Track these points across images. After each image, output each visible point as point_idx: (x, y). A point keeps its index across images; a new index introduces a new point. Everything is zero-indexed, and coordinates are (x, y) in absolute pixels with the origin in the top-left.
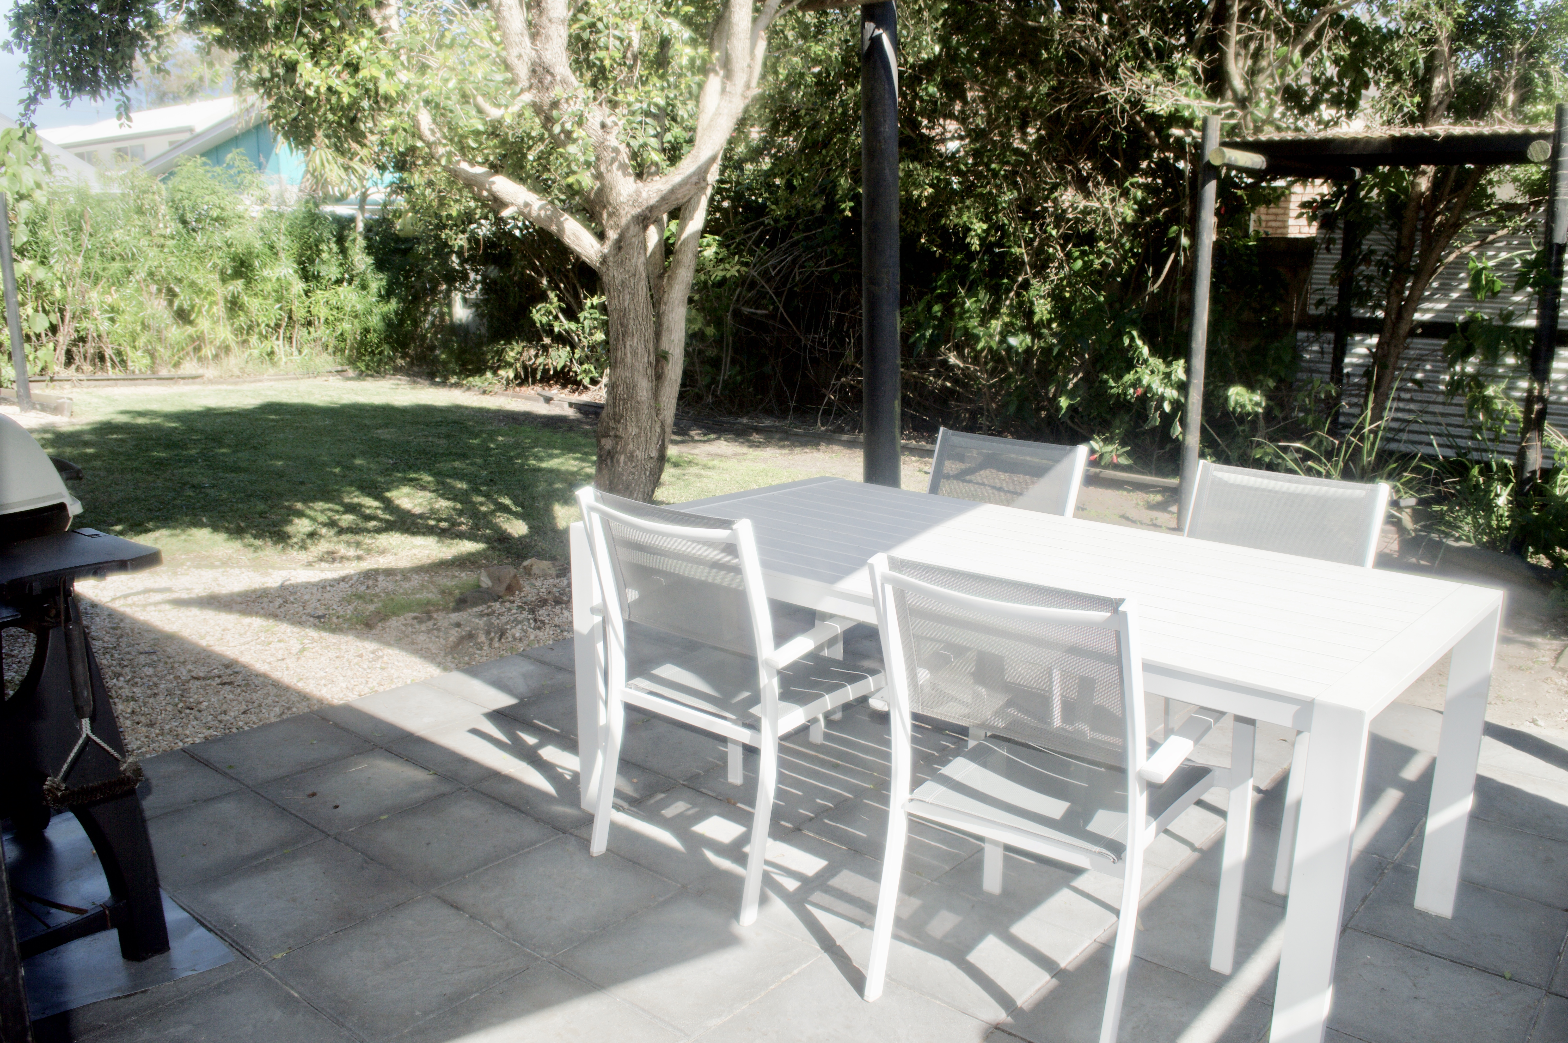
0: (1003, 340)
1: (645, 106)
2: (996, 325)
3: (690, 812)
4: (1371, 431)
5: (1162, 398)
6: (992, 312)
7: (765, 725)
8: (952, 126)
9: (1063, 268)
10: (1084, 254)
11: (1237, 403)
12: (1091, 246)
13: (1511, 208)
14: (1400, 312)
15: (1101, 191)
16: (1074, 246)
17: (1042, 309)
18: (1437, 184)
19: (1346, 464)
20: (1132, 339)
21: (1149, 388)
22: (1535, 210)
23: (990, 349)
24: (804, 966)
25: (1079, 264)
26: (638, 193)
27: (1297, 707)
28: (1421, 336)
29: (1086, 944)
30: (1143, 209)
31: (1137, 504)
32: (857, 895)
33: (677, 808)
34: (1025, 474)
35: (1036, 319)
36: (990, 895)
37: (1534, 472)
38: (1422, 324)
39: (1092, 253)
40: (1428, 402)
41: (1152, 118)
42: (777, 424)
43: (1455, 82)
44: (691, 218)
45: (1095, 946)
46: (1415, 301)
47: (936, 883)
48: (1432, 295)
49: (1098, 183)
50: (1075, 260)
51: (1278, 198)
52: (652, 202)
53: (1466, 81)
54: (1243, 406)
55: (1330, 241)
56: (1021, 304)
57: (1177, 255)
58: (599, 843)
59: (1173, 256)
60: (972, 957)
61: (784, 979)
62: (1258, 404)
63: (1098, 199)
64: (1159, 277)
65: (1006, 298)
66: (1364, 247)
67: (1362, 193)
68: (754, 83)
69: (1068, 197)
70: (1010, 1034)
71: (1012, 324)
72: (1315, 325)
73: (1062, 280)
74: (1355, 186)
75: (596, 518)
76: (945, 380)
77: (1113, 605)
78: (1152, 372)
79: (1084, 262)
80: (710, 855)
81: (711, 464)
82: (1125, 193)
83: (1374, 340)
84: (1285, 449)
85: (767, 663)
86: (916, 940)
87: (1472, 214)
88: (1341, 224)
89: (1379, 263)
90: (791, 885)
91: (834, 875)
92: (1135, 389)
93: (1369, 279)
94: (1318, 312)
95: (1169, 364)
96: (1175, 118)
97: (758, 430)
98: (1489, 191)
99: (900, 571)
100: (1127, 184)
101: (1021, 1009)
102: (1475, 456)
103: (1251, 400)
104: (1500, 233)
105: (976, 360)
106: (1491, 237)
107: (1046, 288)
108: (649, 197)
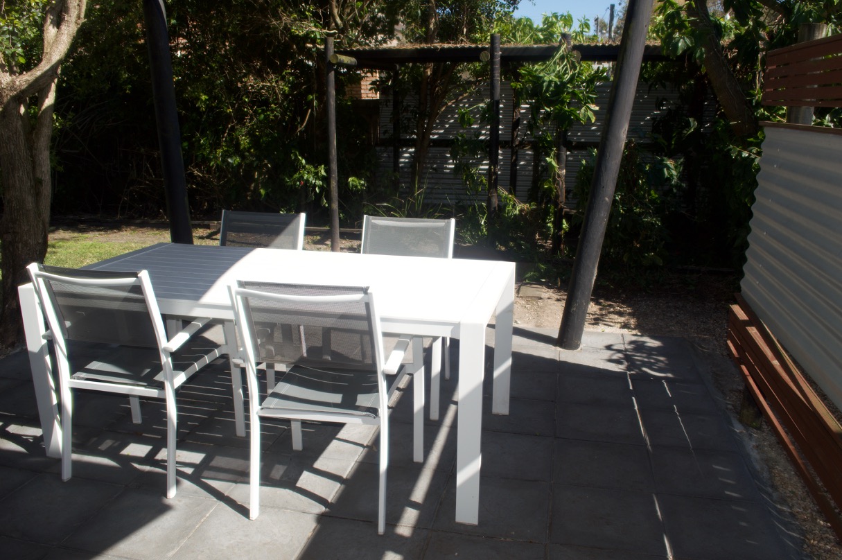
0: (224, 161)
1: (11, 28)
2: (219, 152)
3: (116, 444)
4: (418, 195)
5: (315, 186)
6: (216, 145)
7: (168, 385)
8: (183, 41)
9: (253, 119)
10: (263, 110)
11: (353, 185)
12: (267, 107)
13: (469, 83)
14: (424, 135)
15: (271, 77)
16: (258, 107)
17: (244, 141)
18: (434, 72)
19: (408, 212)
20: (296, 156)
21: (307, 180)
22: (479, 84)
23: (217, 165)
24: (211, 511)
25: (262, 116)
26: (13, 82)
27: (452, 327)
28: (434, 146)
29: (353, 464)
30: (293, 87)
31: (308, 242)
32: (227, 467)
33: (107, 444)
34: (245, 232)
35: (242, 147)
36: (297, 451)
37: (495, 208)
38: (434, 140)
39: (268, 110)
40: (439, 178)
41: (295, 38)
42: (92, 217)
43: (440, 21)
44: (47, 97)
45: (357, 464)
46: (429, 130)
47: (267, 452)
48: (437, 126)
49: (268, 73)
50: (260, 114)
51: (358, 79)
52: (23, 88)
53: (443, 21)
54: (356, 187)
55: (387, 101)
56: (232, 140)
57: (312, 110)
58: (67, 474)
59: (310, 110)
60: (299, 484)
61: (202, 520)
62: (363, 185)
63: (269, 81)
64: (304, 122)
65: (223, 137)
66: (405, 104)
67: (401, 77)
68: (82, 15)
69: (251, 80)
70: (330, 516)
71: (227, 151)
72: (384, 143)
73: (253, 125)
74: (397, 74)
75: (41, 280)
76: (192, 184)
77: (365, 290)
78: (308, 172)
79: (265, 116)
80: (136, 465)
81: (57, 245)
82: (283, 78)
83: (412, 150)
84: (379, 207)
85: (165, 350)
86: (267, 483)
87: (452, 86)
88: (391, 92)
89: (412, 112)
90: (189, 471)
91: (211, 460)
92: (300, 182)
93: (409, 120)
94: (384, 137)
95: (316, 168)
96: (307, 38)
97: (82, 222)
98: (459, 75)
99: (244, 288)
100: (284, 73)
101: (331, 503)
102: (469, 203)
103: (359, 183)
104: (465, 95)
105: (209, 172)
106: (460, 98)
107: (244, 130)
108: (21, 85)
